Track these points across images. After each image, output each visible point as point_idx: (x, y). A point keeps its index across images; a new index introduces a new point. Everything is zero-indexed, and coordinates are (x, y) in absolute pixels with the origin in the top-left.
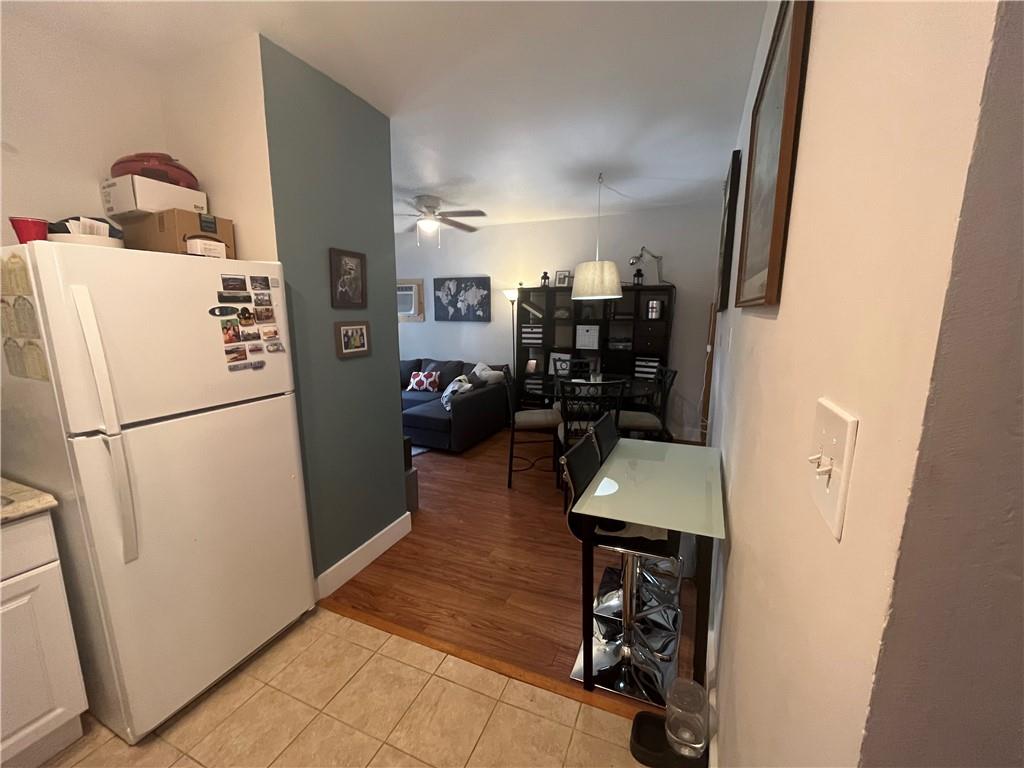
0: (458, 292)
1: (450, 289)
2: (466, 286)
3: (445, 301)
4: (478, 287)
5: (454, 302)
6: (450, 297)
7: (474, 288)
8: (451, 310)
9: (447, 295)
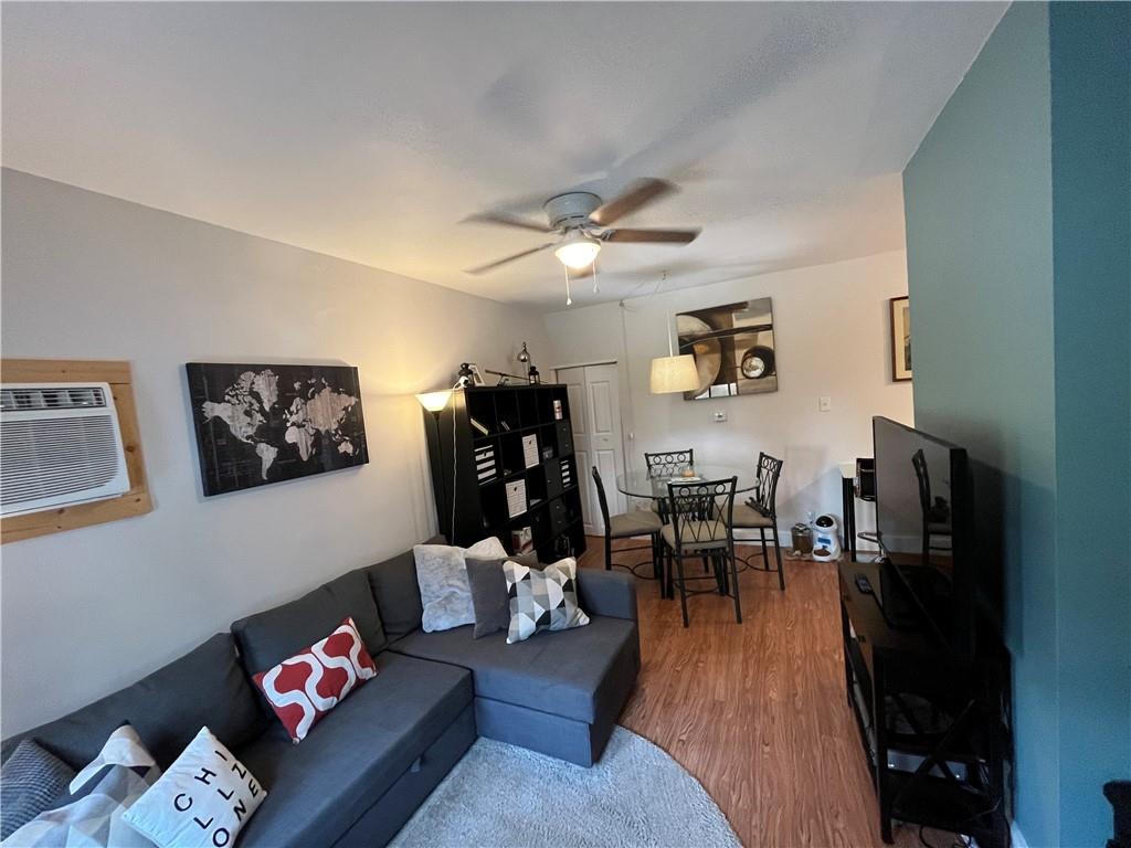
0: (284, 401)
1: (256, 396)
2: (306, 387)
3: (242, 428)
4: (335, 390)
5: (272, 432)
6: (259, 417)
7: (326, 391)
8: (268, 454)
9: (248, 413)
